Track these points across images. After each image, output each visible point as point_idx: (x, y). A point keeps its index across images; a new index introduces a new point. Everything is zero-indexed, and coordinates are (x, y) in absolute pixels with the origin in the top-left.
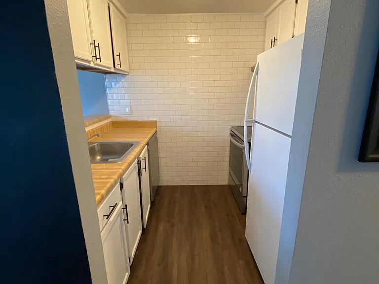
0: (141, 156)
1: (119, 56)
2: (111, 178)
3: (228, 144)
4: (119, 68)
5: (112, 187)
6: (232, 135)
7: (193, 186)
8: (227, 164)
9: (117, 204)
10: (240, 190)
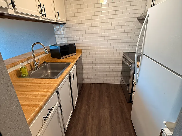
0: (71, 72)
1: (58, 13)
2: (49, 92)
3: (121, 62)
4: (59, 20)
5: (52, 94)
6: (124, 57)
7: (101, 84)
8: (120, 73)
9: (52, 107)
10: (127, 89)
